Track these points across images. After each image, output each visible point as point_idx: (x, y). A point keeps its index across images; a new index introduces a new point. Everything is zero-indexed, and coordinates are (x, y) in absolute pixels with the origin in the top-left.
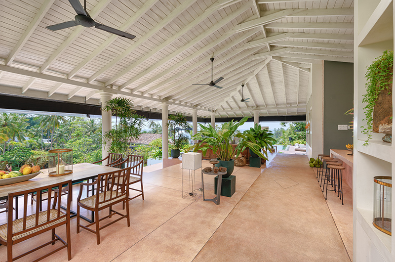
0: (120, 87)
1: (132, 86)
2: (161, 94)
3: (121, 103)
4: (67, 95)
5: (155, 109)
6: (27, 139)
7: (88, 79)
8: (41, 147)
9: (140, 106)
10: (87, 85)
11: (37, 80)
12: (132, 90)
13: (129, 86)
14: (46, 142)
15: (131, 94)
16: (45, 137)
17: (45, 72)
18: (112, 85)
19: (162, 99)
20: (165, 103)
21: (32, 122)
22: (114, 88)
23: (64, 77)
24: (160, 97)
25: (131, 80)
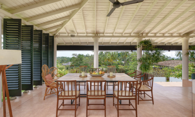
0: (147, 34)
1: (155, 31)
2: (180, 32)
3: (146, 42)
4: (123, 43)
5: (177, 43)
6: (118, 61)
7: (130, 33)
8: (122, 64)
9: (163, 43)
10: (130, 36)
11: (112, 38)
12: (155, 34)
13: (152, 32)
14: (123, 62)
15: (155, 36)
16: (123, 60)
17: (114, 35)
18: (142, 34)
19: (182, 35)
20: (185, 38)
21: (119, 55)
22: (144, 35)
23: (121, 35)
24: (180, 33)
25: (154, 28)
